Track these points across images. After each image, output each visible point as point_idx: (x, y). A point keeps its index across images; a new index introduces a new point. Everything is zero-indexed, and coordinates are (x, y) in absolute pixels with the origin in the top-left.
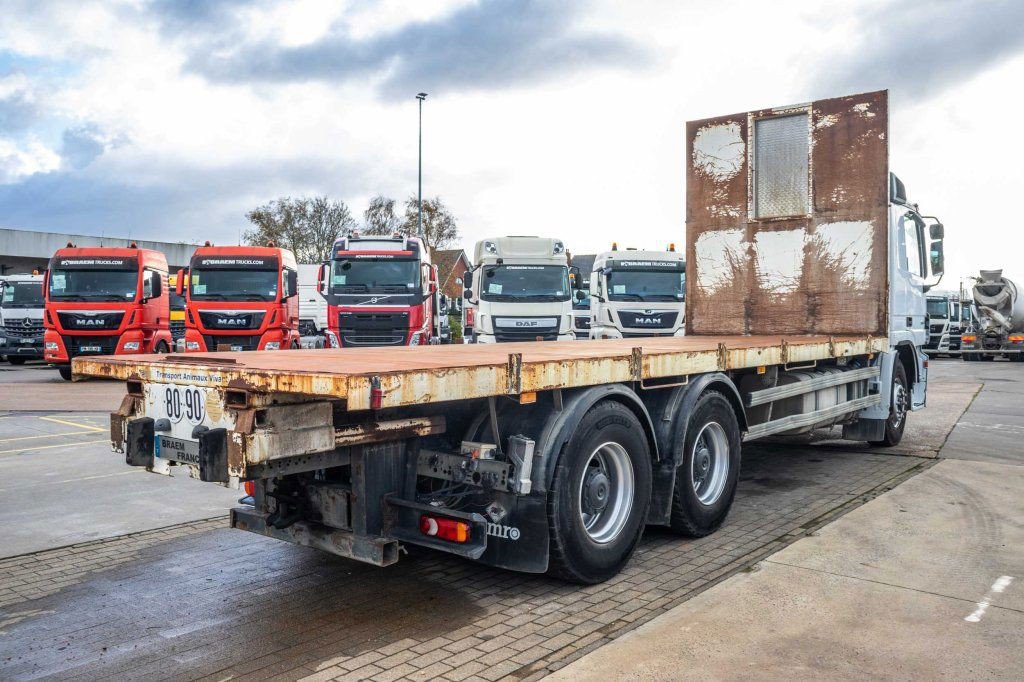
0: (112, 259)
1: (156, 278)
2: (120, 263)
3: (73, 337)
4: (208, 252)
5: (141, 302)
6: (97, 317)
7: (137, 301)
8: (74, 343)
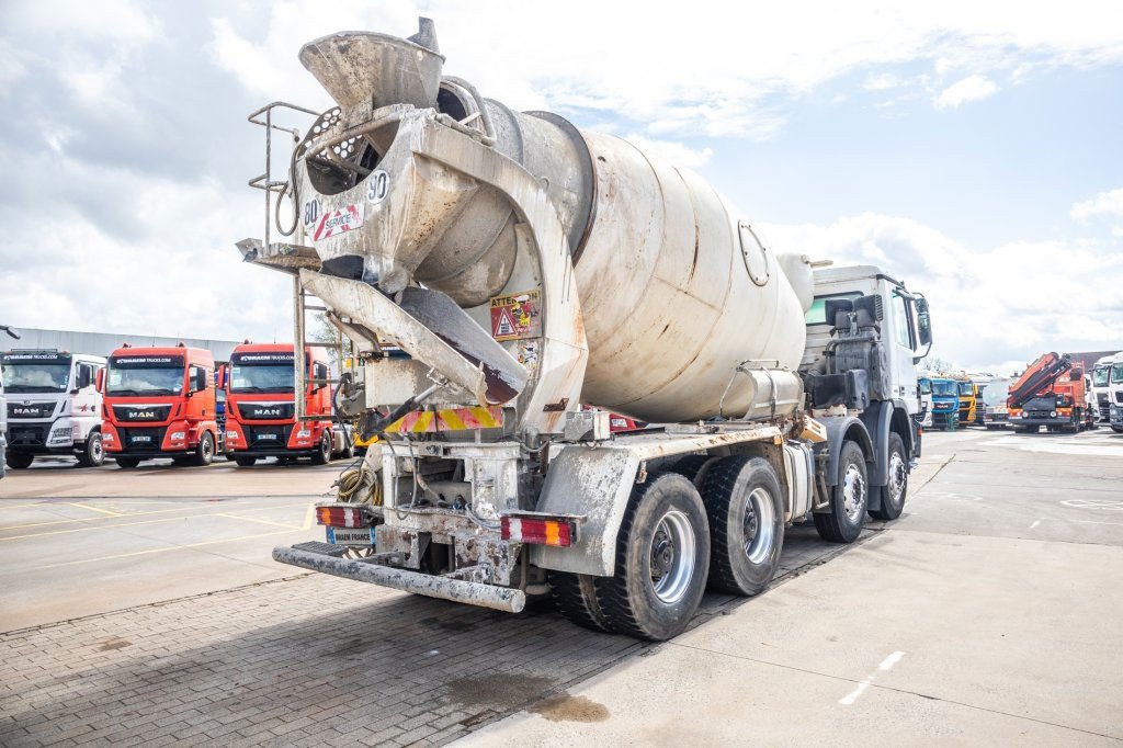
0: (161, 357)
1: (201, 373)
2: (169, 360)
3: (126, 428)
4: (248, 349)
5: (187, 396)
6: (148, 410)
7: (183, 394)
8: (127, 434)
